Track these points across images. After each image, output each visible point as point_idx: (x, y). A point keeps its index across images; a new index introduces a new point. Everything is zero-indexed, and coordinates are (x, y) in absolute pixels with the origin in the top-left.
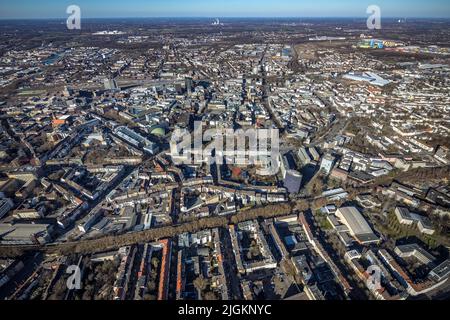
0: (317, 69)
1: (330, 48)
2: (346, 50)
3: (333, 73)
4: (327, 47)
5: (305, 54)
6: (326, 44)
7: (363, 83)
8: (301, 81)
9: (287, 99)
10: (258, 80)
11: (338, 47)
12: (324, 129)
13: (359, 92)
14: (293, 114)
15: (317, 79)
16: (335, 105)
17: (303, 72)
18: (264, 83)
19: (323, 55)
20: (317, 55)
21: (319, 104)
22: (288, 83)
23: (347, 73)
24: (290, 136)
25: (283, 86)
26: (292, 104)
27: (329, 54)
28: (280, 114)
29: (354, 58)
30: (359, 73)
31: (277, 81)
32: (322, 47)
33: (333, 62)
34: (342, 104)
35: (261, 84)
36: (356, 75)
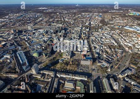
0: (112, 24)
1: (117, 15)
2: (124, 16)
3: (119, 26)
4: (116, 15)
5: (107, 17)
6: (115, 13)
7: (134, 32)
8: (106, 29)
9: (99, 39)
10: (87, 28)
11: (120, 15)
12: (118, 60)
13: (133, 37)
14: (101, 48)
15: (112, 29)
16: (122, 43)
17: (106, 25)
18: (90, 30)
19: (115, 18)
20: (112, 18)
21: (114, 43)
22: (100, 30)
23: (126, 26)
24: (99, 64)
25: (98, 32)
26: (101, 42)
27: (117, 17)
28: (95, 48)
29: (128, 20)
30: (131, 26)
31: (95, 29)
32: (114, 14)
33: (119, 21)
34: (126, 44)
35: (88, 30)
36: (130, 27)
